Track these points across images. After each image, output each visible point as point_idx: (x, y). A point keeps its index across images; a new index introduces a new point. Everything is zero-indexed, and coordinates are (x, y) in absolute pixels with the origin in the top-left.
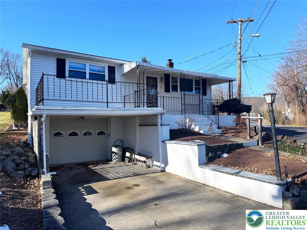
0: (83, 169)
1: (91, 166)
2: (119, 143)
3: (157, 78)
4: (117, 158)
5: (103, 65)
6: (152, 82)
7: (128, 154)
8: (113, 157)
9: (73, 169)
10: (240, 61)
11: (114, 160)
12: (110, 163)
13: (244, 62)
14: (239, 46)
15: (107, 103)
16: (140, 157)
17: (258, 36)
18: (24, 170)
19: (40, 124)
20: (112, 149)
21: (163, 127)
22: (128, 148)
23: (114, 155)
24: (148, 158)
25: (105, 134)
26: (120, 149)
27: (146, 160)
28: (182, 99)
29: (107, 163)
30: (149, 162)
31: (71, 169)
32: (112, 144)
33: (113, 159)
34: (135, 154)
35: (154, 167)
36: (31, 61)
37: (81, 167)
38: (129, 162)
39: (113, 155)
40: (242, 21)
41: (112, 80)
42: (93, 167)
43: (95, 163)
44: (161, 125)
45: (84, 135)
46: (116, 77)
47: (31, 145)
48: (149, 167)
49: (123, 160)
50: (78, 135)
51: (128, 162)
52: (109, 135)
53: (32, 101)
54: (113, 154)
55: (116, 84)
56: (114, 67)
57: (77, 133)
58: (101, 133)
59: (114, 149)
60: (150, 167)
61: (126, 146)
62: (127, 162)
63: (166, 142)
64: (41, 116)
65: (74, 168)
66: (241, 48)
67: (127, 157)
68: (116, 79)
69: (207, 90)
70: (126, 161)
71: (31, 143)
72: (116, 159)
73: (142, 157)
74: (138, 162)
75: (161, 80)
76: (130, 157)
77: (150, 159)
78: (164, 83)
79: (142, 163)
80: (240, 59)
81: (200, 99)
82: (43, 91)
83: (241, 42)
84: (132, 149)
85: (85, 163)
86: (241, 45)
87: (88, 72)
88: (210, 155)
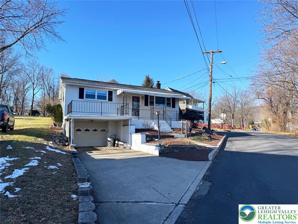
3: (139, 97)
5: (106, 90)
6: (136, 99)
7: (116, 142)
10: (211, 82)
13: (213, 82)
14: (210, 71)
15: (101, 113)
16: (121, 142)
17: (225, 63)
18: (63, 142)
19: (70, 123)
25: (105, 131)
26: (112, 139)
27: (123, 144)
30: (125, 145)
32: (109, 136)
33: (109, 145)
35: (128, 148)
36: (66, 90)
40: (213, 52)
41: (110, 99)
44: (131, 125)
45: (93, 131)
46: (113, 97)
47: (64, 135)
48: (125, 148)
49: (114, 145)
50: (89, 131)
52: (108, 132)
53: (66, 111)
54: (108, 141)
55: (113, 101)
56: (112, 92)
59: (109, 139)
61: (116, 138)
62: (116, 146)
64: (70, 119)
66: (212, 72)
67: (116, 144)
68: (113, 98)
69: (176, 104)
71: (64, 134)
74: (121, 146)
75: (142, 98)
76: (118, 144)
77: (125, 143)
78: (144, 100)
80: (211, 80)
81: (164, 110)
82: (72, 106)
83: (212, 67)
84: (119, 139)
86: (212, 70)
87: (96, 95)
88: (148, 139)
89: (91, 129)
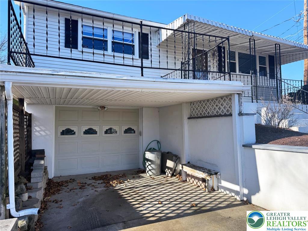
0: (101, 188)
1: (114, 183)
2: (154, 145)
4: (153, 169)
7: (170, 164)
8: (147, 166)
9: (86, 187)
11: (149, 172)
12: (143, 177)
14: (305, 19)
15: (142, 68)
16: (193, 170)
20: (145, 154)
21: (244, 117)
22: (168, 153)
23: (149, 165)
24: (210, 173)
25: (135, 132)
26: (157, 155)
27: (208, 178)
28: (253, 79)
29: (139, 177)
30: (212, 181)
31: (82, 187)
32: (145, 146)
33: (148, 169)
34: (182, 165)
35: (223, 190)
37: (99, 183)
38: (173, 175)
39: (147, 164)
41: (144, 54)
42: (117, 184)
43: (121, 175)
44: (240, 114)
45: (105, 134)
48: (213, 190)
49: (163, 172)
50: (96, 134)
51: (171, 177)
52: (140, 134)
54: (147, 162)
55: (150, 59)
56: (147, 35)
57: (95, 130)
58: (129, 131)
59: (149, 155)
60: (215, 191)
61: (165, 149)
62: (170, 175)
63: (254, 146)
65: (88, 185)
66: (307, 21)
67: (169, 168)
68: (149, 51)
69: (275, 72)
70: (167, 174)
72: (152, 171)
73: (198, 171)
74: (190, 178)
76: (174, 168)
77: (214, 176)
79: (197, 181)
81: (278, 78)
84: (176, 156)
85: (106, 175)
87: (110, 40)
89: (100, 129)
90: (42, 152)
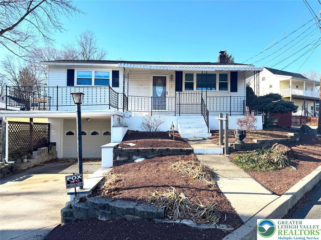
3: (166, 77)
5: (107, 70)
6: (160, 82)
41: (116, 84)
45: (91, 135)
50: (86, 135)
56: (118, 71)
57: (85, 133)
68: (120, 82)
69: (238, 85)
75: (171, 78)
78: (175, 82)
87: (93, 78)
88: (118, 158)
89: (88, 132)
90: (55, 144)
